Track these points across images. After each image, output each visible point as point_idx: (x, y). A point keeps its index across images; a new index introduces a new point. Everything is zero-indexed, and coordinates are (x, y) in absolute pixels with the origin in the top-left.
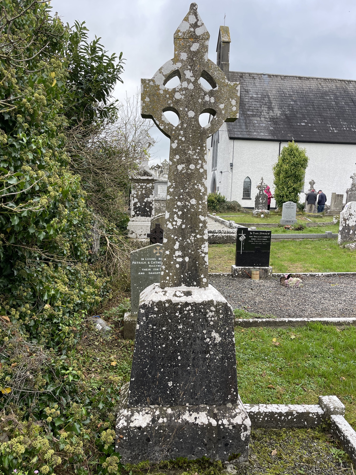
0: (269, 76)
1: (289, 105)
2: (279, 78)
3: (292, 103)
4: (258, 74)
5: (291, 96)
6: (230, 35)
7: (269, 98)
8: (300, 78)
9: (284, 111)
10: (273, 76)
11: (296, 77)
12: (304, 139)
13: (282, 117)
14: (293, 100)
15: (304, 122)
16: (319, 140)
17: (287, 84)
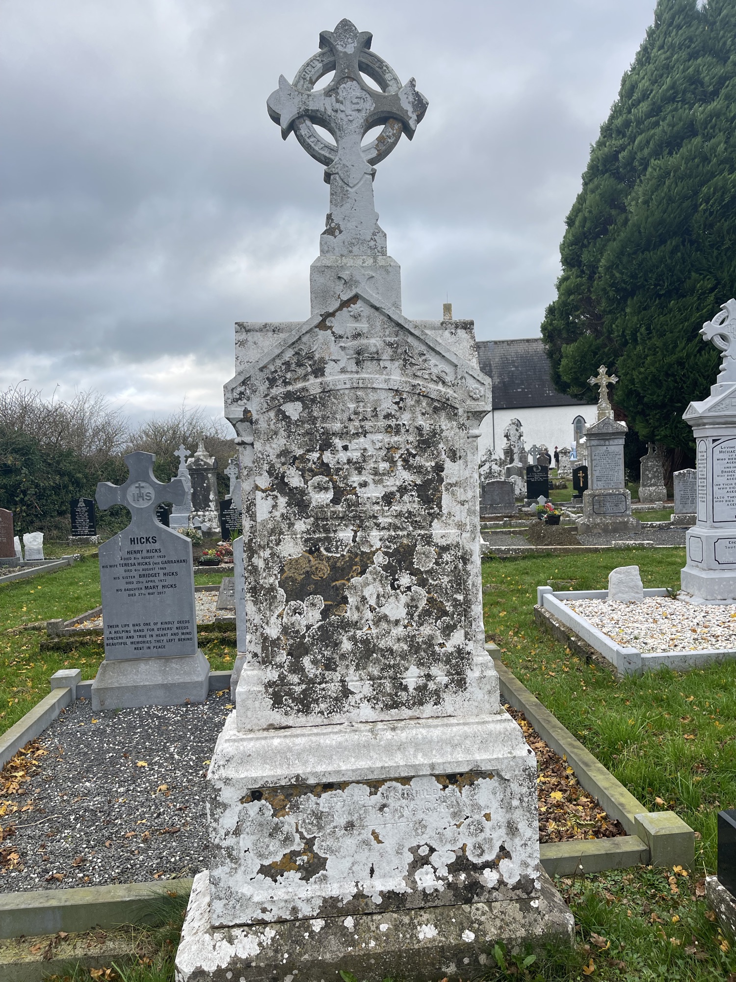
0: (496, 343)
1: (510, 372)
2: (505, 344)
3: (513, 369)
4: (483, 343)
5: (513, 362)
6: (453, 312)
7: (490, 366)
8: (528, 341)
9: (503, 379)
10: (500, 342)
11: (524, 340)
12: (516, 406)
13: (500, 385)
14: (514, 366)
15: (522, 388)
16: (531, 405)
17: (512, 349)
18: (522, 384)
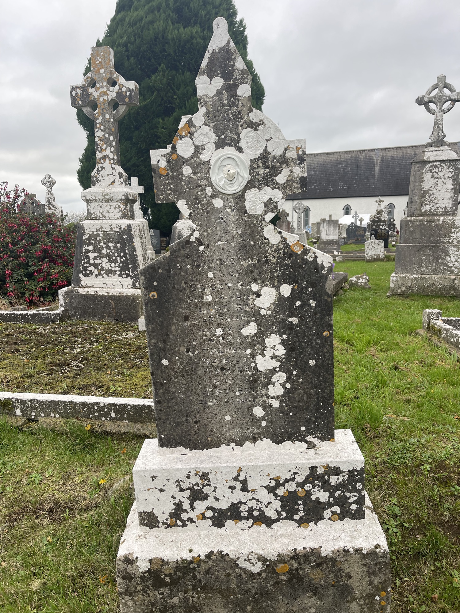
18: (316, 183)
